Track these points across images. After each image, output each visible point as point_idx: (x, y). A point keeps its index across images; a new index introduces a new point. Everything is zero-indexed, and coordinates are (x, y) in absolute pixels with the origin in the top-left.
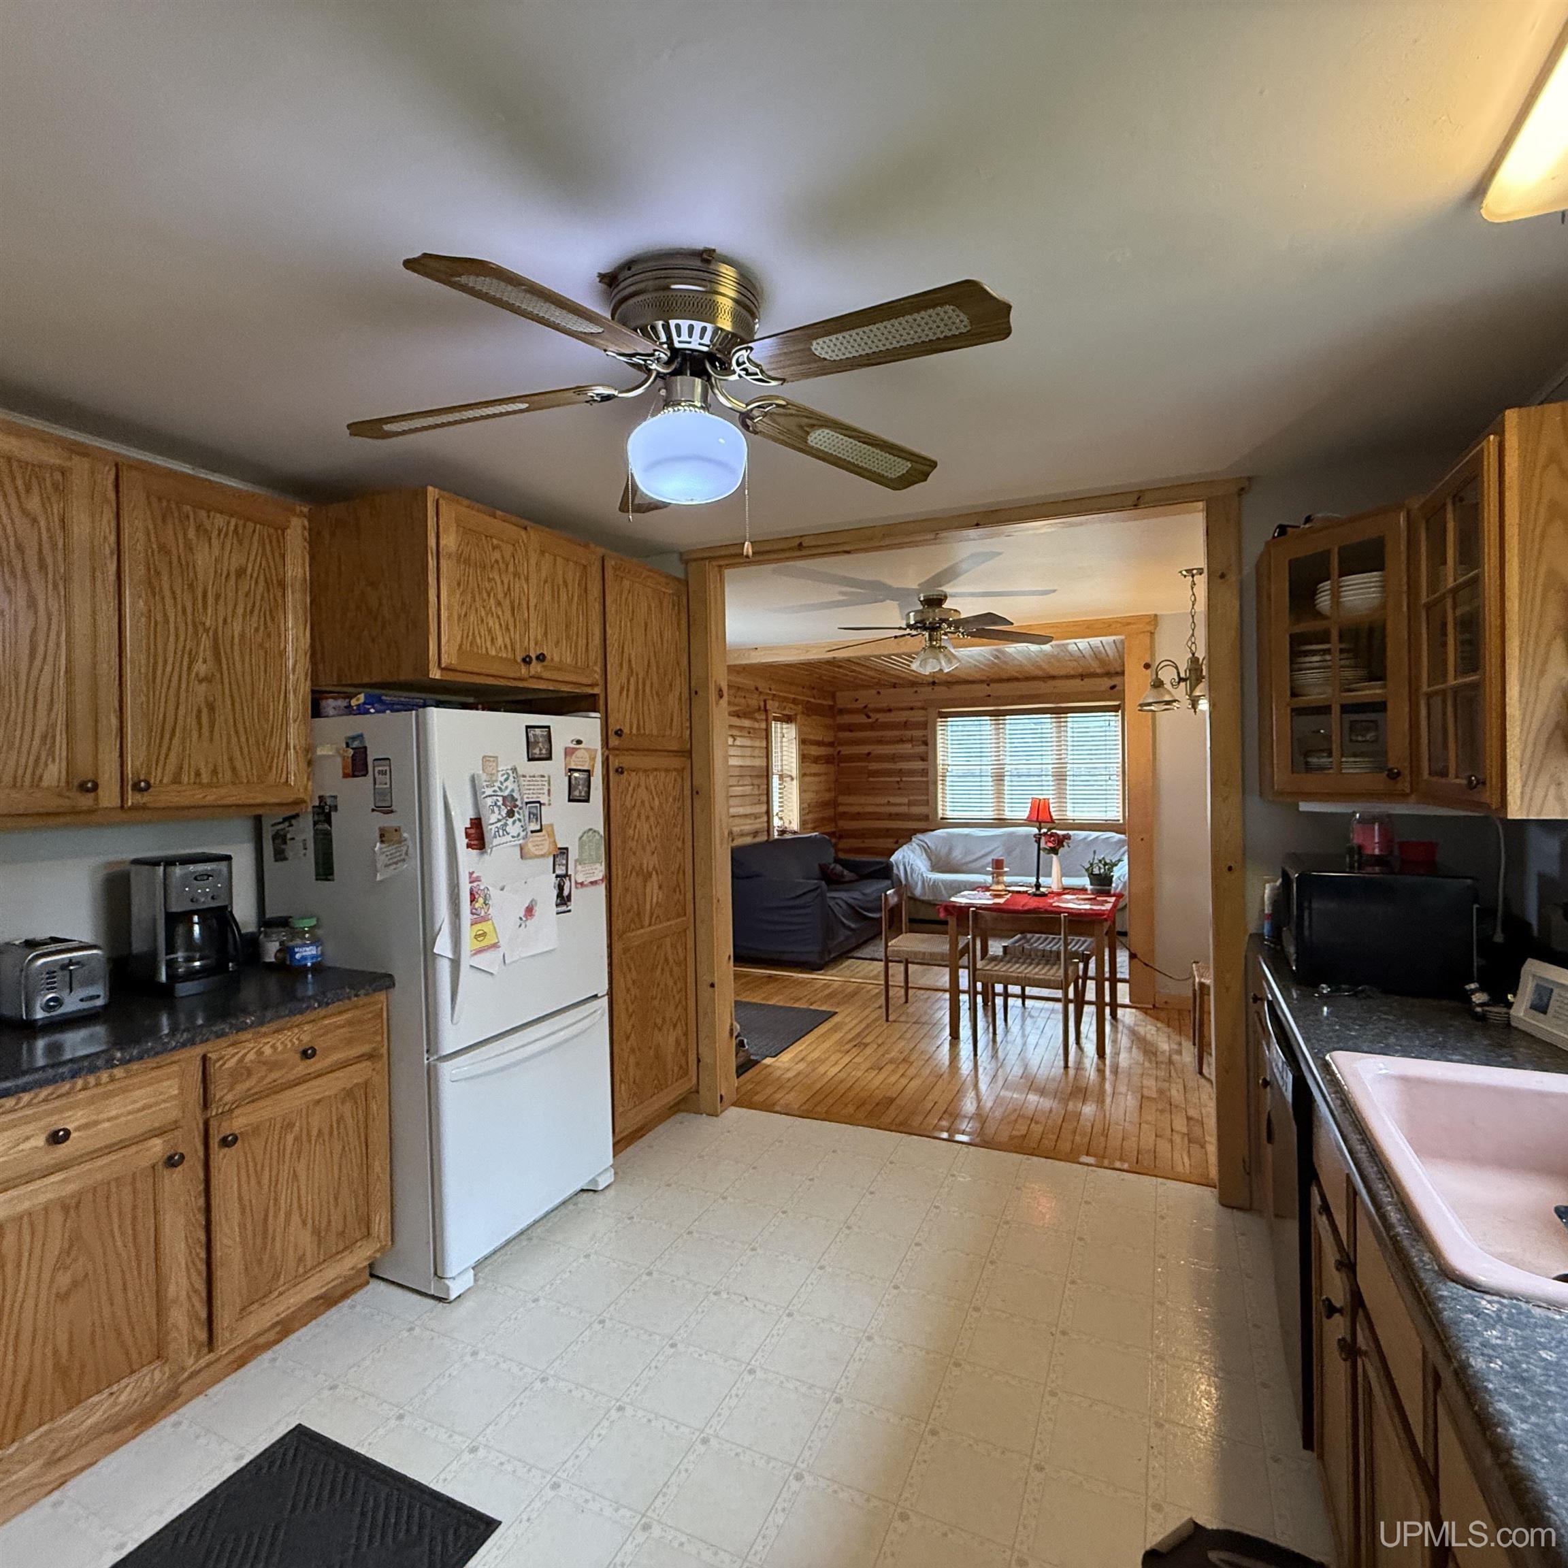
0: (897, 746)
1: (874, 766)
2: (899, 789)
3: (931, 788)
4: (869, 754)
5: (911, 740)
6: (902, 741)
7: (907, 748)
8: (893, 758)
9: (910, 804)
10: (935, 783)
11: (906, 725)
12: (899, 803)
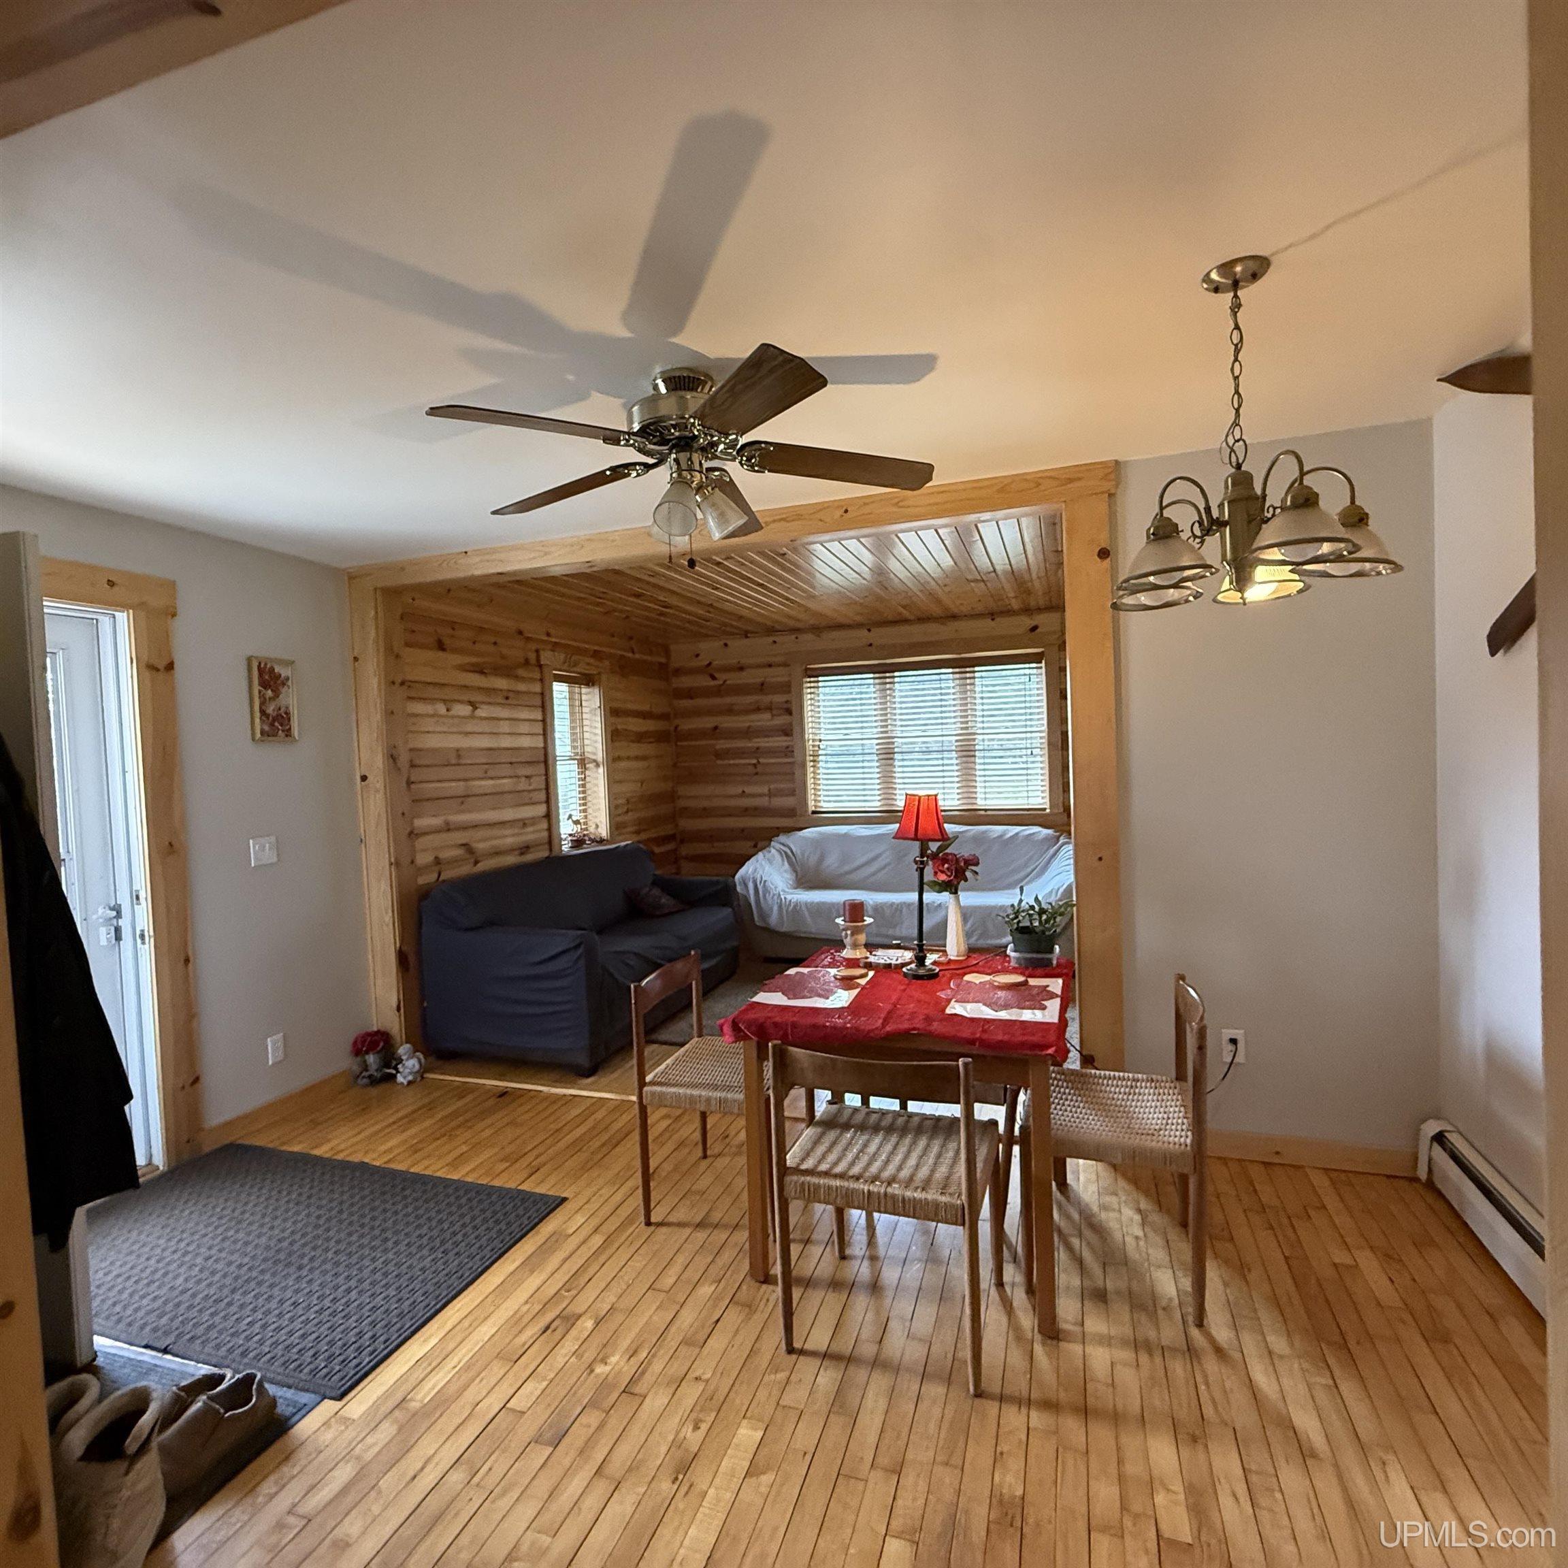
0: (754, 717)
1: (722, 744)
2: (757, 773)
3: (798, 773)
4: (716, 728)
5: (769, 708)
6: (758, 710)
7: (763, 720)
8: (748, 733)
9: (771, 794)
10: (804, 766)
11: (762, 688)
12: (757, 793)
